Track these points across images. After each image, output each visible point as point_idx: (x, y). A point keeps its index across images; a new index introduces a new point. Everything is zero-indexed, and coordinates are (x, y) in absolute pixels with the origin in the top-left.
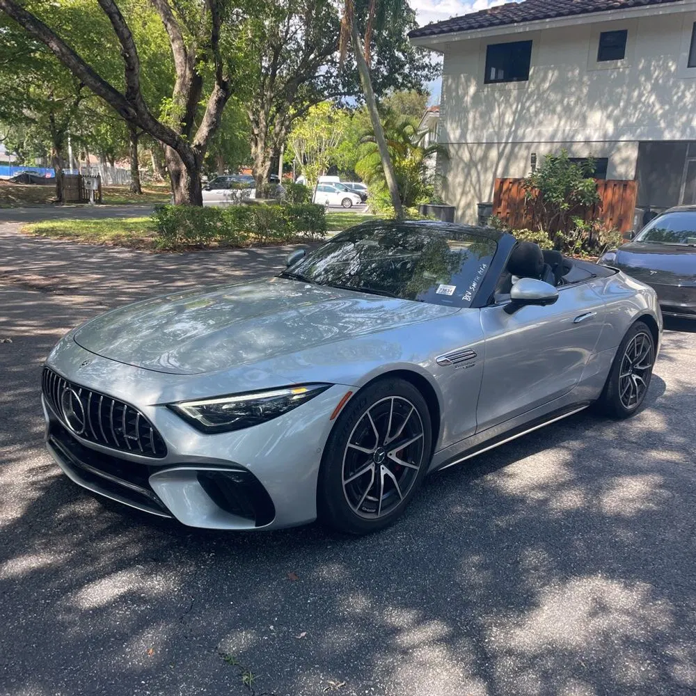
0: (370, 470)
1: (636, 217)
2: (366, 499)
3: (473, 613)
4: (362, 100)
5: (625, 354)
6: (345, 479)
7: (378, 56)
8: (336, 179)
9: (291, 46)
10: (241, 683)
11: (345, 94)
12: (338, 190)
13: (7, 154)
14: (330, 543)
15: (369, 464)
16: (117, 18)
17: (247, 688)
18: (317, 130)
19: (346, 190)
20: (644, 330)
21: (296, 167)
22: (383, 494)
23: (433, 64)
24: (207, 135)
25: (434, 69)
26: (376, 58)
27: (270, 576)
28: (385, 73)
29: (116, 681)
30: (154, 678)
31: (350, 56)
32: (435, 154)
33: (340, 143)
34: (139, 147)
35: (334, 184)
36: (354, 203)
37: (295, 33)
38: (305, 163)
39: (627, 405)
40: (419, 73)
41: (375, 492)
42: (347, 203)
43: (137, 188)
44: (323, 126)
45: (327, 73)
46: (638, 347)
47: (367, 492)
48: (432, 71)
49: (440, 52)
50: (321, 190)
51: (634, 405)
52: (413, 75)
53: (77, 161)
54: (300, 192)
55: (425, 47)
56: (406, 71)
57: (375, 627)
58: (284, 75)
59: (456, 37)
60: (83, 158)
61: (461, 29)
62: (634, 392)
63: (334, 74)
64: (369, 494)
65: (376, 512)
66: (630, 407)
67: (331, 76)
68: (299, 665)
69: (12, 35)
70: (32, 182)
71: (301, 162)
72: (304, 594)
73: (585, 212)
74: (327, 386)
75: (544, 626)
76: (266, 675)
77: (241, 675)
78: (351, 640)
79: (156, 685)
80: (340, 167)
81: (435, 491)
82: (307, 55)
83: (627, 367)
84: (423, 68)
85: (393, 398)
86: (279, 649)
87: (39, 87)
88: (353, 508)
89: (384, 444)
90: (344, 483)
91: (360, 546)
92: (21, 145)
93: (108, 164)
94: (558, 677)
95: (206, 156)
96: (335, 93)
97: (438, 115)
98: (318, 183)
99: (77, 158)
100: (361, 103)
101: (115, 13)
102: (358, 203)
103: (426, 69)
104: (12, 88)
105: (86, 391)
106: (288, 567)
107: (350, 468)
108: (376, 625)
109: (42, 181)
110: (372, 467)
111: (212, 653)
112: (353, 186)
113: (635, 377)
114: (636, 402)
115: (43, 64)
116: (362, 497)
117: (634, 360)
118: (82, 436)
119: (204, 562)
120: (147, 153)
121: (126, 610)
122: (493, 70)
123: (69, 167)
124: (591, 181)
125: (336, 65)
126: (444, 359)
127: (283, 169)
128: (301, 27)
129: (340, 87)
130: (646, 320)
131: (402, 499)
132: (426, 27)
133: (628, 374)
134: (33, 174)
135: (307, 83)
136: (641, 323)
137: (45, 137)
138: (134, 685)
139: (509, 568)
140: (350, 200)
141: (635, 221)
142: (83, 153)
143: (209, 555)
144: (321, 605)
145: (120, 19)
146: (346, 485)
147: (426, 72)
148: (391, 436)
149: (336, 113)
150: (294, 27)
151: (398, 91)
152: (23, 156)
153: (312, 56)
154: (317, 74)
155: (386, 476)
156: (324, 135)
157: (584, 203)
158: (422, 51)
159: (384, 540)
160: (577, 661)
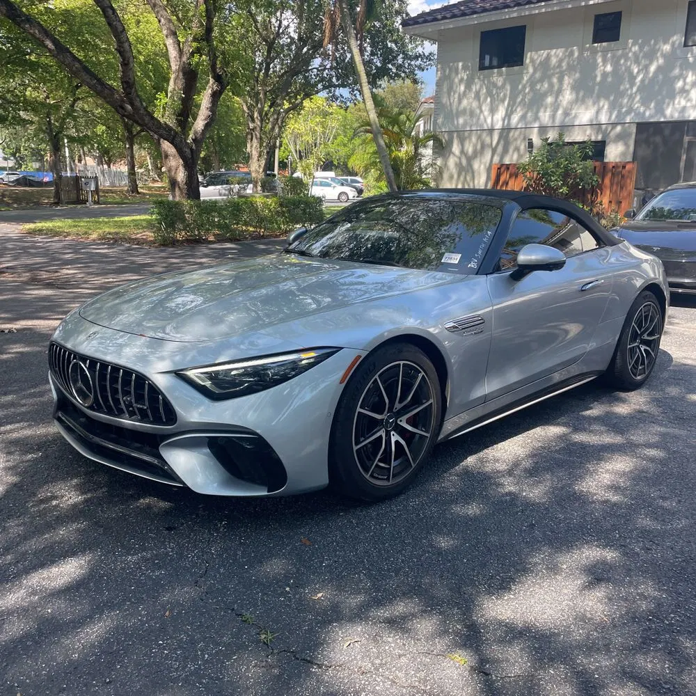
0: (381, 437)
1: (636, 199)
2: (377, 465)
3: (490, 573)
4: (356, 92)
5: (633, 324)
6: (356, 444)
7: (370, 47)
8: (331, 174)
9: (284, 40)
10: (259, 641)
11: (339, 86)
12: (334, 184)
13: (5, 159)
14: (342, 511)
15: (379, 430)
16: (110, 12)
17: (266, 647)
18: (311, 124)
19: (342, 185)
20: (651, 300)
21: (291, 165)
22: (394, 461)
23: (427, 54)
24: (203, 128)
25: (427, 59)
26: (369, 49)
27: (283, 542)
28: (379, 65)
29: (133, 642)
30: (171, 638)
31: (343, 48)
32: (431, 143)
33: (335, 138)
34: (136, 147)
35: (330, 179)
36: (351, 197)
37: (288, 27)
38: (301, 158)
39: (635, 376)
40: (413, 63)
41: (386, 458)
42: (344, 197)
43: (134, 188)
44: (318, 120)
45: (320, 66)
46: (646, 317)
47: (377, 459)
48: (425, 60)
49: (433, 40)
50: (317, 185)
51: (643, 376)
52: (406, 65)
53: (75, 164)
54: (297, 185)
55: (418, 36)
56: (400, 61)
57: (392, 587)
58: (278, 69)
59: (450, 24)
60: (80, 161)
61: (454, 16)
62: (643, 363)
63: (328, 67)
64: (380, 461)
65: (388, 479)
66: (639, 378)
67: (325, 69)
68: (317, 624)
69: (7, 38)
70: (31, 185)
71: (296, 156)
72: (319, 558)
73: (584, 195)
74: (335, 350)
75: (563, 583)
76: (283, 633)
77: (259, 634)
78: (368, 600)
79: (173, 645)
80: (336, 163)
81: (446, 460)
82: (299, 49)
83: (635, 336)
84: (416, 57)
85: (402, 363)
86: (296, 609)
87: (35, 89)
88: (365, 475)
89: (394, 410)
90: (355, 448)
91: (373, 512)
92: (18, 150)
93: (106, 166)
94: (581, 631)
95: (202, 155)
96: (329, 86)
97: (432, 106)
98: (314, 177)
99: (74, 161)
100: (355, 95)
101: (108, 7)
102: (354, 197)
103: (420, 59)
104: (8, 91)
105: (93, 362)
106: (302, 533)
107: (361, 434)
108: (393, 585)
109: (40, 184)
110: (382, 433)
111: (228, 614)
112: (349, 180)
113: (643, 348)
114: (645, 373)
115: (39, 66)
116: (373, 464)
117: (643, 329)
118: (91, 408)
119: (217, 530)
120: (143, 155)
121: (141, 576)
122: (487, 58)
123: (66, 171)
124: (589, 163)
125: (329, 58)
126: (453, 324)
127: (279, 166)
128: (293, 20)
129: (334, 80)
130: (653, 289)
131: (413, 466)
132: (419, 16)
133: (636, 344)
134: (31, 178)
135: (301, 77)
136: (648, 293)
137: (42, 140)
138: (152, 645)
139: (525, 530)
140: (346, 194)
141: (635, 203)
142: (80, 156)
143: (221, 524)
144: (336, 568)
145: (113, 14)
146: (357, 451)
147: (419, 62)
148: (400, 402)
149: (330, 106)
150: (286, 20)
151: (391, 81)
152: (20, 161)
153: (305, 50)
154: (310, 68)
155: (397, 442)
156: (319, 129)
157: (583, 186)
158: (415, 40)
159: (396, 506)
160: (599, 616)
